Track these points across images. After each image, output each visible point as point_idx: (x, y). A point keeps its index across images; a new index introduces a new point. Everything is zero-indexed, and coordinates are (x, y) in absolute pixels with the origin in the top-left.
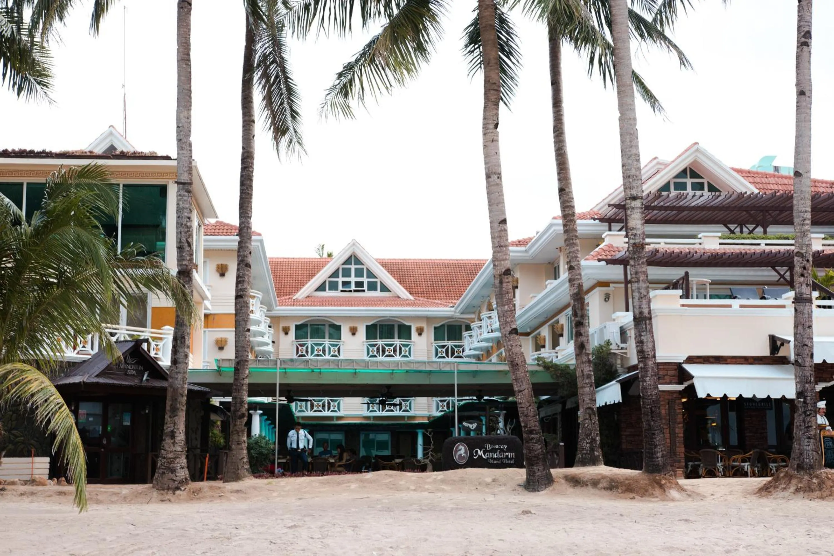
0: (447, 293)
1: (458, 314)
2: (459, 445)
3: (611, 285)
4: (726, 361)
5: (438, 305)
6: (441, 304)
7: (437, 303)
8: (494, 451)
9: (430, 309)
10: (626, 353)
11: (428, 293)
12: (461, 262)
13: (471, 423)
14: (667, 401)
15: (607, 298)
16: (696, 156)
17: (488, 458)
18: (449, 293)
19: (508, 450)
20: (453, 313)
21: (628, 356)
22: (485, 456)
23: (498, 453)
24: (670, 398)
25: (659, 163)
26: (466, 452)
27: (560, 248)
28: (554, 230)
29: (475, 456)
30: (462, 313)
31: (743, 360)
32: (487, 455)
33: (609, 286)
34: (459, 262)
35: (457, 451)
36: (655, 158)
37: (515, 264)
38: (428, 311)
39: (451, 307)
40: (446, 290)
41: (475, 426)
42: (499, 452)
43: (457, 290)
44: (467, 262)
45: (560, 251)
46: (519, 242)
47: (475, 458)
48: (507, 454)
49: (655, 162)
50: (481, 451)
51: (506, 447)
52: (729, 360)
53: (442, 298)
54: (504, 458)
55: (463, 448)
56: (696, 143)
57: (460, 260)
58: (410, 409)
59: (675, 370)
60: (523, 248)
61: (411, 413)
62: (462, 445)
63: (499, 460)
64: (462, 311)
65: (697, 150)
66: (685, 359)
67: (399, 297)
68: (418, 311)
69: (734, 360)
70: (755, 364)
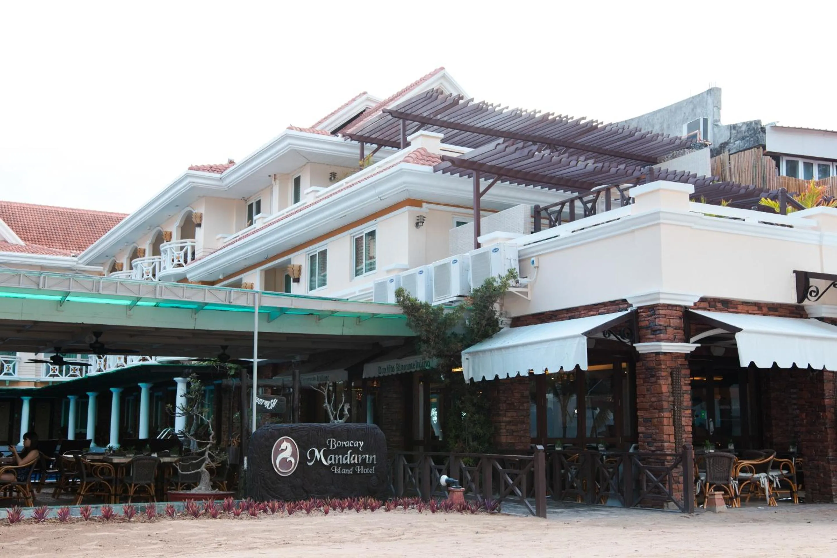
0: (63, 242)
1: (82, 266)
2: (283, 441)
3: (424, 205)
4: (737, 308)
5: (56, 254)
6: (59, 253)
7: (55, 252)
8: (342, 451)
9: (47, 256)
10: (526, 294)
11: (40, 240)
12: (77, 212)
13: (268, 399)
14: (669, 370)
15: (419, 223)
16: (441, 84)
17: (331, 464)
18: (66, 242)
19: (367, 450)
20: (75, 263)
21: (529, 298)
22: (326, 461)
23: (349, 455)
24: (674, 365)
25: (368, 99)
26: (293, 455)
27: (275, 175)
28: (289, 144)
29: (310, 461)
30: (88, 264)
31: (756, 308)
32: (331, 459)
33: (421, 206)
34: (74, 211)
35: (278, 453)
36: (365, 93)
37: (199, 196)
38: (45, 259)
39: (73, 256)
40: (62, 239)
41: (274, 404)
42: (351, 454)
43: (75, 240)
44: (83, 212)
45: (275, 179)
46: (211, 168)
47: (310, 464)
48: (364, 456)
49: (364, 97)
50: (319, 452)
51: (362, 444)
52: (740, 307)
53: (58, 247)
54: (358, 464)
55: (289, 445)
56: (442, 68)
57: (75, 210)
58: (14, 372)
59: (680, 318)
60: (217, 175)
61: (15, 377)
62: (288, 441)
63: (350, 469)
64: (88, 262)
65: (444, 77)
66: (697, 300)
67: (6, 242)
68: (32, 258)
69: (746, 308)
70: (769, 315)
